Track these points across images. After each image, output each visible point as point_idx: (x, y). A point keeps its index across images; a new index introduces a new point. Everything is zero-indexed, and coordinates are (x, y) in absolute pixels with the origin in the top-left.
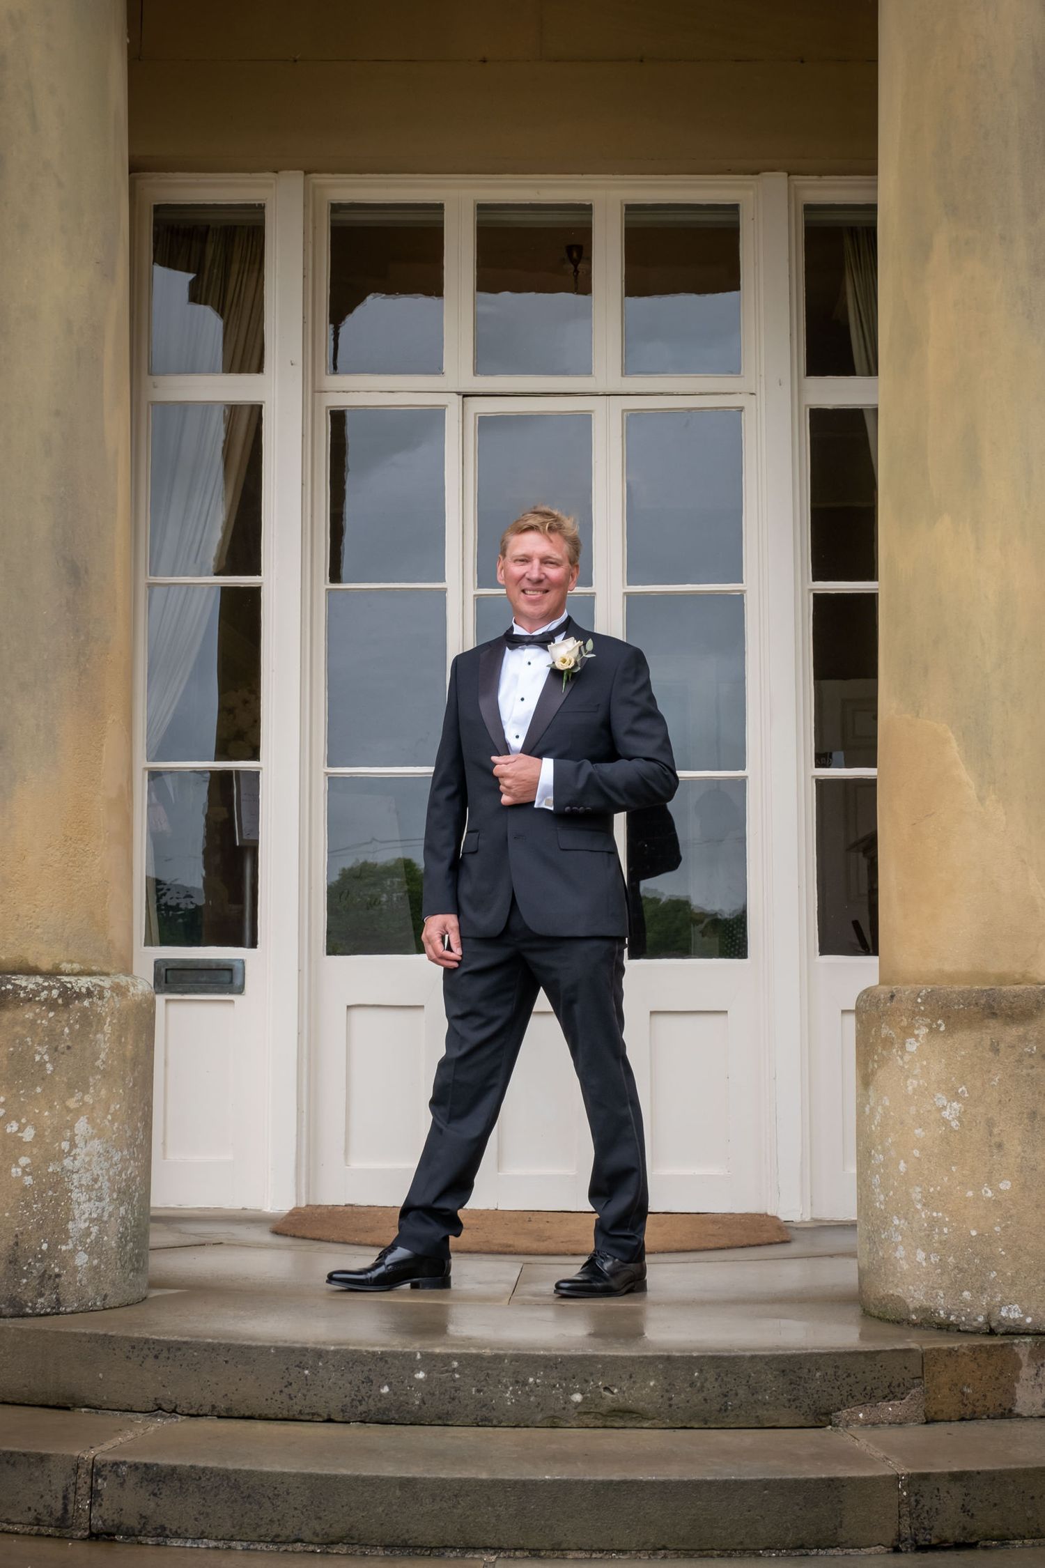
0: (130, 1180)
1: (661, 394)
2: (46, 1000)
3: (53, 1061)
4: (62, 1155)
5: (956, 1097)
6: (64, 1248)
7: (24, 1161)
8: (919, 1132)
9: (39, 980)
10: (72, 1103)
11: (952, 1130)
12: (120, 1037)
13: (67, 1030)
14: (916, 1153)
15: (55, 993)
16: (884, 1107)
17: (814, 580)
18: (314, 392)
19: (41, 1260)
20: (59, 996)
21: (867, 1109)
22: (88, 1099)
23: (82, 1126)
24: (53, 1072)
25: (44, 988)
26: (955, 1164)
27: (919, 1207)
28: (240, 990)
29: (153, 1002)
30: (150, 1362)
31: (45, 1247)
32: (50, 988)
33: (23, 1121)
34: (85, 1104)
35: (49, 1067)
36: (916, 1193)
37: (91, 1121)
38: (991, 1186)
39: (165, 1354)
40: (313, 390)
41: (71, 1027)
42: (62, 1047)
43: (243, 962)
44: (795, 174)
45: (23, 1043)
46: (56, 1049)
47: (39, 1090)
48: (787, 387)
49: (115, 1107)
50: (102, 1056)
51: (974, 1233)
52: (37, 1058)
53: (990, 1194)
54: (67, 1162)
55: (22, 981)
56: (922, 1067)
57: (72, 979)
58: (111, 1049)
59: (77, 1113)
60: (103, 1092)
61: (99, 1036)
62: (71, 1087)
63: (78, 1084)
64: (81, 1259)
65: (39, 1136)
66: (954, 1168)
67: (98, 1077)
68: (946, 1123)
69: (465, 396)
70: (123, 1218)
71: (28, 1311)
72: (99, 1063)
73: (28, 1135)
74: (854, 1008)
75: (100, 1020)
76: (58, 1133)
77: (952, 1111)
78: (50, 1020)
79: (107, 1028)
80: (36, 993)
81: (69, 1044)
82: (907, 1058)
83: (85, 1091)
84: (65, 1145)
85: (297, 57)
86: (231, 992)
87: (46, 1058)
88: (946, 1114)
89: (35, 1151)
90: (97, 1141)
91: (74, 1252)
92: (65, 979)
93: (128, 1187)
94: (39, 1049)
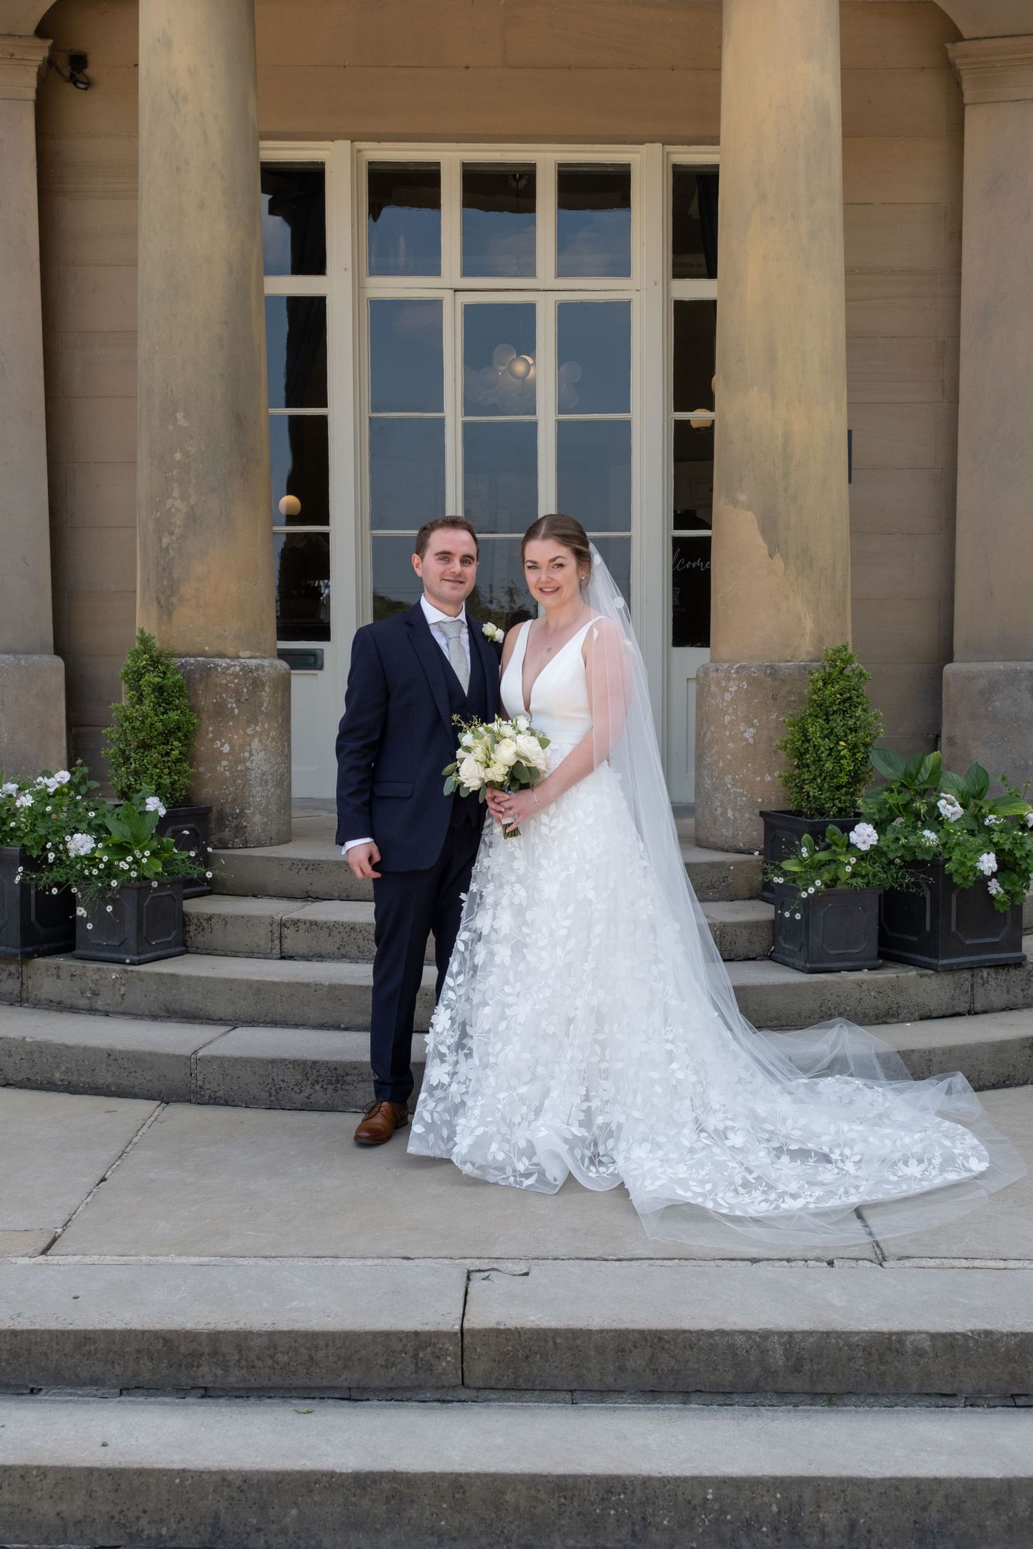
0: (282, 774)
1: (580, 290)
2: (233, 673)
3: (238, 707)
4: (245, 760)
5: (753, 725)
6: (248, 812)
7: (224, 763)
8: (731, 745)
9: (228, 661)
10: (249, 731)
11: (749, 744)
12: (274, 693)
13: (245, 690)
14: (729, 757)
15: (238, 668)
16: (711, 732)
17: (675, 411)
18: (359, 288)
19: (235, 818)
20: (240, 670)
21: (702, 732)
22: (258, 729)
23: (255, 744)
24: (239, 713)
25: (232, 666)
26: (751, 762)
27: (730, 786)
28: (321, 668)
29: (290, 675)
30: (303, 871)
31: (238, 811)
32: (235, 665)
33: (223, 741)
34: (256, 731)
35: (236, 710)
36: (728, 779)
37: (260, 741)
38: (770, 775)
39: (311, 867)
40: (358, 287)
41: (247, 688)
42: (242, 699)
43: (322, 650)
44: (668, 144)
45: (221, 697)
46: (240, 701)
47: (231, 723)
48: (660, 285)
49: (272, 734)
50: (265, 704)
51: (760, 800)
52: (229, 706)
53: (769, 779)
54: (248, 764)
55: (218, 661)
56: (733, 709)
57: (248, 661)
58: (269, 700)
59: (253, 736)
60: (266, 725)
61: (263, 693)
62: (249, 722)
63: (253, 720)
64: (257, 818)
65: (232, 749)
66: (749, 765)
67: (263, 716)
68: (746, 740)
69: (455, 291)
70: (279, 796)
71: (230, 845)
72: (263, 708)
73: (226, 749)
74: (695, 677)
75: (263, 684)
76: (242, 748)
77: (749, 734)
78: (235, 684)
79: (267, 689)
80: (228, 668)
81: (247, 697)
82: (725, 704)
83: (256, 725)
84: (247, 754)
85: (346, 64)
86: (316, 669)
87: (234, 705)
88: (746, 735)
89: (230, 758)
90: (263, 753)
91: (254, 814)
92: (243, 661)
93: (281, 778)
94: (230, 700)
